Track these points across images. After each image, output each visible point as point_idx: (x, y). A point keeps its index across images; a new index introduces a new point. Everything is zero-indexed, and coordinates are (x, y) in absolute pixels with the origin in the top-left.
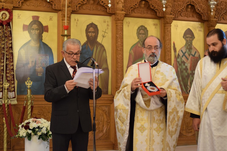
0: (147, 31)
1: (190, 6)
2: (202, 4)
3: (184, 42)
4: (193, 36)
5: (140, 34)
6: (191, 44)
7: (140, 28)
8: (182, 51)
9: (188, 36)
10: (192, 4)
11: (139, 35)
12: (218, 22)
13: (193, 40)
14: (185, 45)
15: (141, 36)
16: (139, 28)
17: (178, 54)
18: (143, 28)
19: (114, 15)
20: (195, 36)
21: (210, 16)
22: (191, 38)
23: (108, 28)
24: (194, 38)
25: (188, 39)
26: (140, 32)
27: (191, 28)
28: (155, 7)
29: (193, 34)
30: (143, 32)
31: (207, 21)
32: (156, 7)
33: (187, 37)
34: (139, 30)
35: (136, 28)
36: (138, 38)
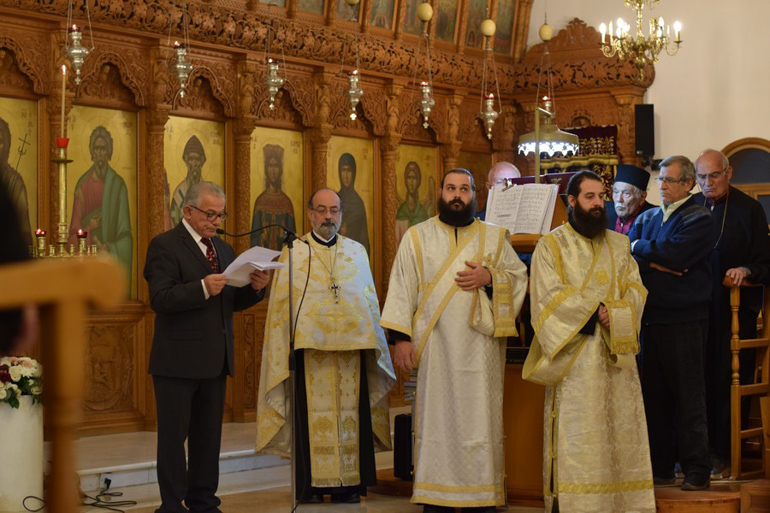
0: (111, 140)
1: (200, 81)
2: (224, 78)
3: (184, 170)
4: (202, 158)
5: (97, 148)
6: (199, 174)
7: (97, 133)
8: (180, 192)
9: (192, 154)
10: (206, 76)
11: (94, 149)
12: (258, 122)
13: (202, 164)
14: (187, 178)
15: (97, 152)
16: (94, 131)
17: (173, 199)
18: (103, 133)
19: (44, 100)
20: (206, 156)
21: (240, 107)
22: (198, 159)
23: (30, 131)
24: (205, 160)
25: (192, 163)
26: (97, 144)
27: (198, 136)
28: (132, 82)
29: (203, 150)
30: (103, 144)
31: (234, 119)
32: (134, 81)
33: (191, 158)
34: (94, 138)
35: (89, 132)
36: (92, 159)
